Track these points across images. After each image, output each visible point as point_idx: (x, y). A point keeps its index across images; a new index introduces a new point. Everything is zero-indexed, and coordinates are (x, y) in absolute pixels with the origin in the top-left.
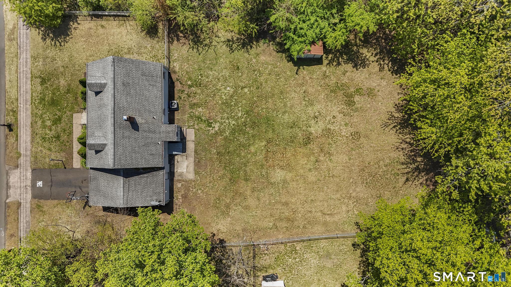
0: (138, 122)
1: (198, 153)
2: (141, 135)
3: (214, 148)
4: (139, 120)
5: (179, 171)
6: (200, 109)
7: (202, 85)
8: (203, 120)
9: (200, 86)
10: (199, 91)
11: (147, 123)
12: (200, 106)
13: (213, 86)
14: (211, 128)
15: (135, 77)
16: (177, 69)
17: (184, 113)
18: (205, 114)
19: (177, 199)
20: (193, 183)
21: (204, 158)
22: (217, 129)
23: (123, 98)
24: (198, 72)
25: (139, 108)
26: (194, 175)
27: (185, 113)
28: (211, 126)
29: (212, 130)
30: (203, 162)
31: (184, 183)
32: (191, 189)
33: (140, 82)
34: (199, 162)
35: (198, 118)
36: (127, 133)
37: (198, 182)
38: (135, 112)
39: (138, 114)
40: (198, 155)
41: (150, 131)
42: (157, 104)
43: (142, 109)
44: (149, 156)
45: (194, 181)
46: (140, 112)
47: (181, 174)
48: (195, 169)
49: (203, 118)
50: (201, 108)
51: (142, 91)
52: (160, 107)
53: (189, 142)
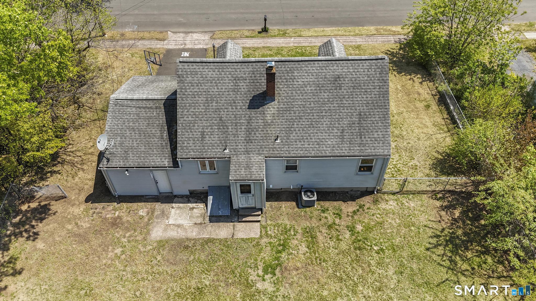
0: (266, 107)
1: (206, 247)
2: (241, 113)
3: (213, 281)
4: (272, 109)
5: (173, 211)
6: (303, 248)
7: (358, 252)
8: (278, 255)
9: (355, 249)
10: (343, 246)
11: (266, 124)
12: (310, 249)
13: (361, 277)
14: (261, 272)
15: (355, 99)
16: (383, 205)
17: (293, 217)
18: (293, 259)
19: (115, 210)
20: (139, 238)
21: (192, 257)
22: (260, 286)
23: (311, 79)
24: (387, 245)
25: (295, 109)
26: (158, 239)
27: (294, 219)
28: (265, 271)
29: (258, 276)
30: (184, 256)
31: (146, 220)
32: (127, 235)
33: (346, 111)
34: (187, 247)
35: (283, 245)
36: (243, 86)
37: (140, 247)
38: (285, 100)
39: (282, 106)
40: (202, 245)
41: (249, 131)
42: (306, 146)
43: (293, 115)
44: (200, 130)
45: (145, 239)
46: (288, 110)
47: (164, 215)
48: (172, 240)
49: (284, 255)
50: (307, 250)
51: (328, 114)
52: (299, 151)
53: (232, 227)
